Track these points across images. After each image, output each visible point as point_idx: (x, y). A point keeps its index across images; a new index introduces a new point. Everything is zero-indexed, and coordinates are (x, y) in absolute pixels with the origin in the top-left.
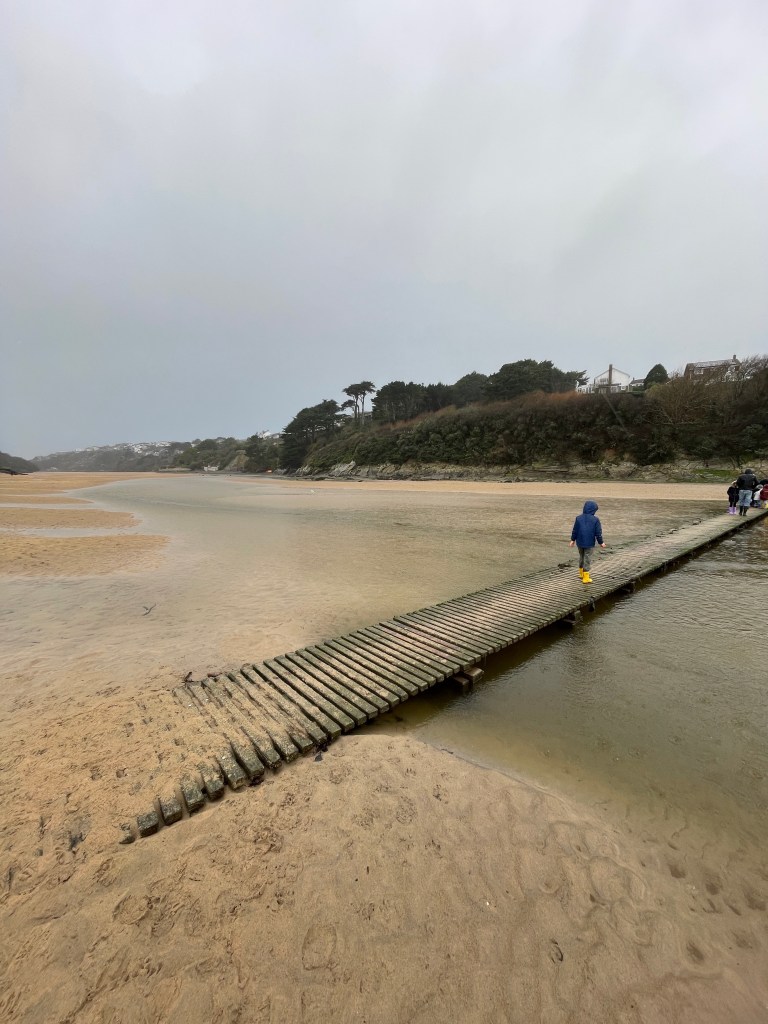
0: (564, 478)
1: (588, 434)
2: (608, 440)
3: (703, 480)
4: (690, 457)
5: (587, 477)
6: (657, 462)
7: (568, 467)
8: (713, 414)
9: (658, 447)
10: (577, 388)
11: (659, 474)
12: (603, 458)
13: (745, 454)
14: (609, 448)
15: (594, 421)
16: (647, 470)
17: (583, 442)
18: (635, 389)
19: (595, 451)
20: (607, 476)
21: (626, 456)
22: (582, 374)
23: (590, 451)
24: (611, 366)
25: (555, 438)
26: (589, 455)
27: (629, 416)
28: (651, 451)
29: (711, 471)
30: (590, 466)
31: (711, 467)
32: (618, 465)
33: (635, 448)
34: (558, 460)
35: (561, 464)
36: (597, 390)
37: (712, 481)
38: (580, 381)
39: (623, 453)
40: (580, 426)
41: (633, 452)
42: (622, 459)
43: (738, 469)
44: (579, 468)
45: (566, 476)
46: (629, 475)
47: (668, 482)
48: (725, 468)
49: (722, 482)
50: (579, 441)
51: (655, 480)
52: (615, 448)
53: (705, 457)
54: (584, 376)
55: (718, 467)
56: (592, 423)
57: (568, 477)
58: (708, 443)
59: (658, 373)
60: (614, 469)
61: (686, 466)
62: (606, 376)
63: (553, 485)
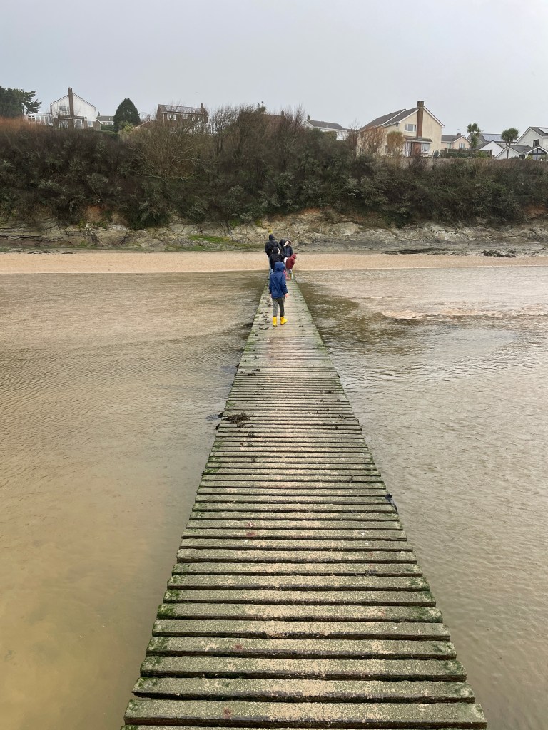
0: (37, 246)
1: (60, 181)
2: (90, 193)
3: (201, 248)
4: (184, 220)
5: (70, 245)
6: (151, 226)
7: (40, 230)
8: (199, 170)
9: (151, 206)
10: (27, 116)
11: (156, 241)
12: (86, 219)
13: (233, 218)
14: (92, 205)
15: (67, 164)
16: (141, 236)
17: (57, 195)
18: (103, 127)
19: (74, 209)
20: (95, 244)
21: (115, 217)
22: (30, 95)
23: (68, 206)
24: (70, 90)
25: (13, 186)
26: (67, 214)
27: (111, 162)
28: (142, 211)
29: (206, 238)
30: (71, 229)
31: (205, 232)
32: (107, 228)
33: (125, 206)
34: (22, 218)
35: (29, 226)
36: (56, 121)
37: (209, 249)
38: (28, 105)
39: (110, 212)
40: (47, 171)
41: (122, 212)
42: (111, 221)
43: (228, 235)
44: (55, 233)
45: (39, 243)
46: (123, 242)
47: (167, 250)
48: (217, 234)
49: (219, 251)
50: (50, 193)
51: (151, 249)
52: (100, 206)
53: (197, 220)
54: (33, 99)
55: (210, 233)
56: (64, 169)
57: (42, 244)
58: (200, 204)
59: (127, 111)
60: (102, 234)
61: (181, 231)
62: (66, 103)
63: (24, 256)
